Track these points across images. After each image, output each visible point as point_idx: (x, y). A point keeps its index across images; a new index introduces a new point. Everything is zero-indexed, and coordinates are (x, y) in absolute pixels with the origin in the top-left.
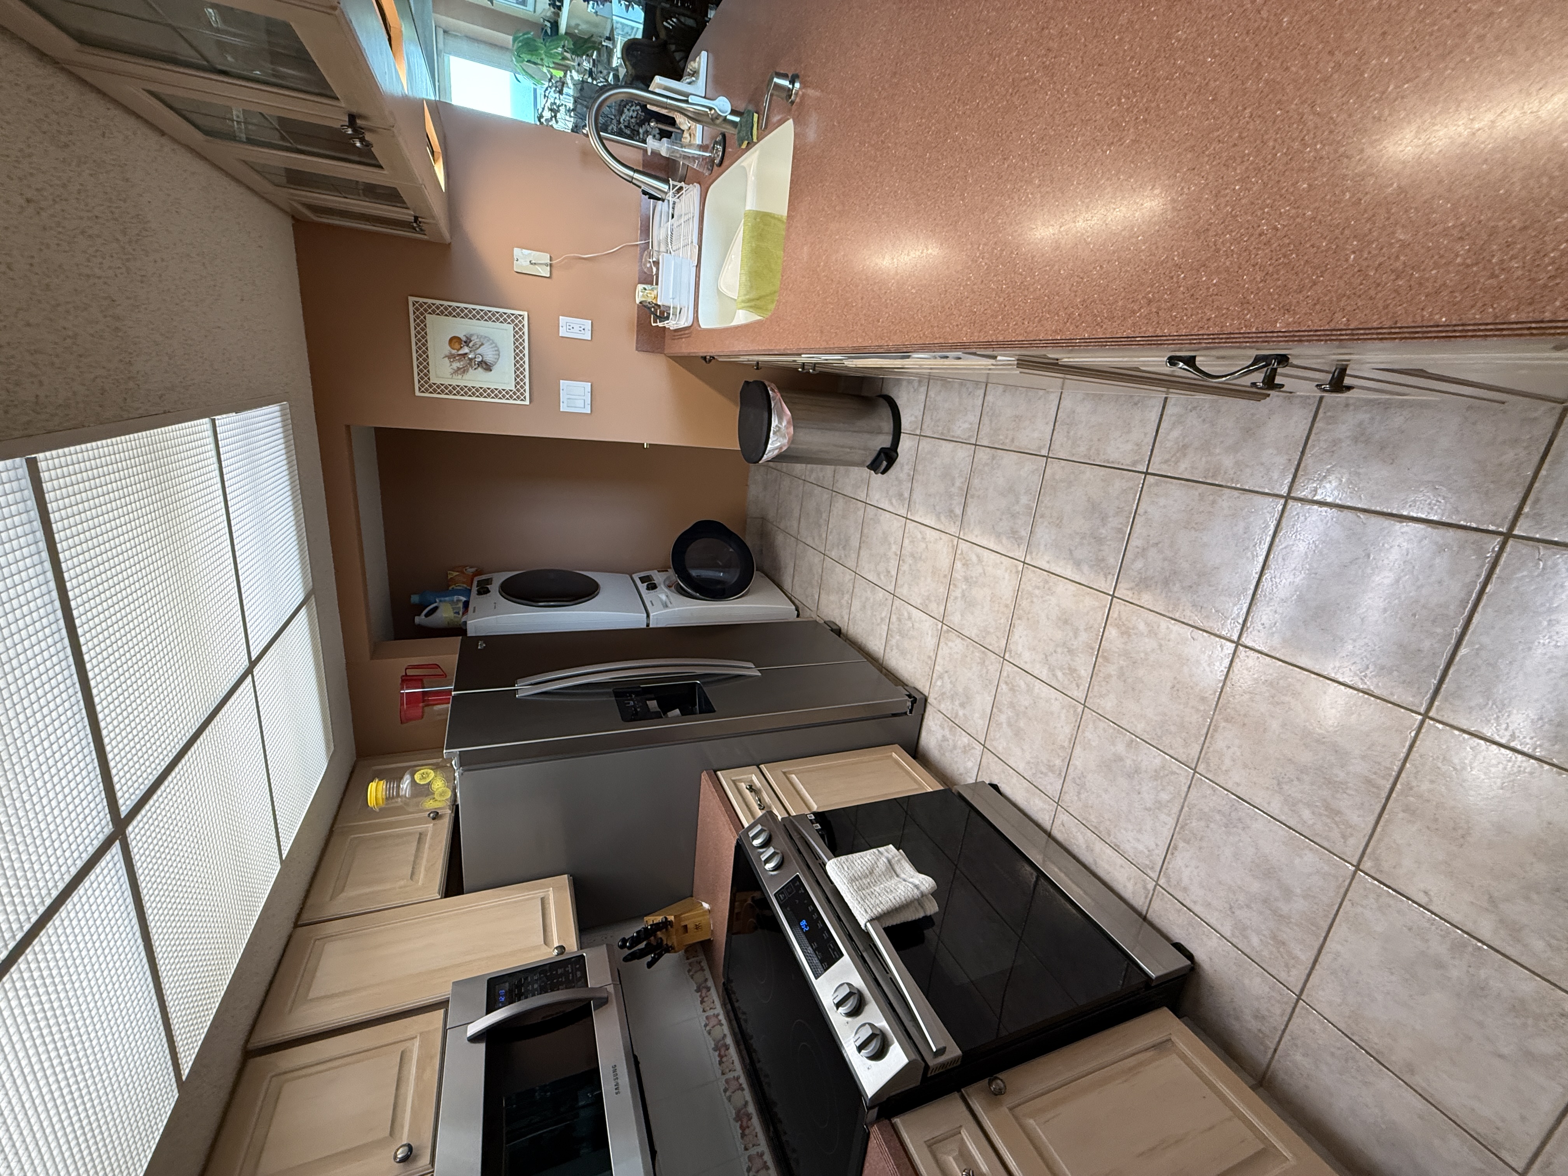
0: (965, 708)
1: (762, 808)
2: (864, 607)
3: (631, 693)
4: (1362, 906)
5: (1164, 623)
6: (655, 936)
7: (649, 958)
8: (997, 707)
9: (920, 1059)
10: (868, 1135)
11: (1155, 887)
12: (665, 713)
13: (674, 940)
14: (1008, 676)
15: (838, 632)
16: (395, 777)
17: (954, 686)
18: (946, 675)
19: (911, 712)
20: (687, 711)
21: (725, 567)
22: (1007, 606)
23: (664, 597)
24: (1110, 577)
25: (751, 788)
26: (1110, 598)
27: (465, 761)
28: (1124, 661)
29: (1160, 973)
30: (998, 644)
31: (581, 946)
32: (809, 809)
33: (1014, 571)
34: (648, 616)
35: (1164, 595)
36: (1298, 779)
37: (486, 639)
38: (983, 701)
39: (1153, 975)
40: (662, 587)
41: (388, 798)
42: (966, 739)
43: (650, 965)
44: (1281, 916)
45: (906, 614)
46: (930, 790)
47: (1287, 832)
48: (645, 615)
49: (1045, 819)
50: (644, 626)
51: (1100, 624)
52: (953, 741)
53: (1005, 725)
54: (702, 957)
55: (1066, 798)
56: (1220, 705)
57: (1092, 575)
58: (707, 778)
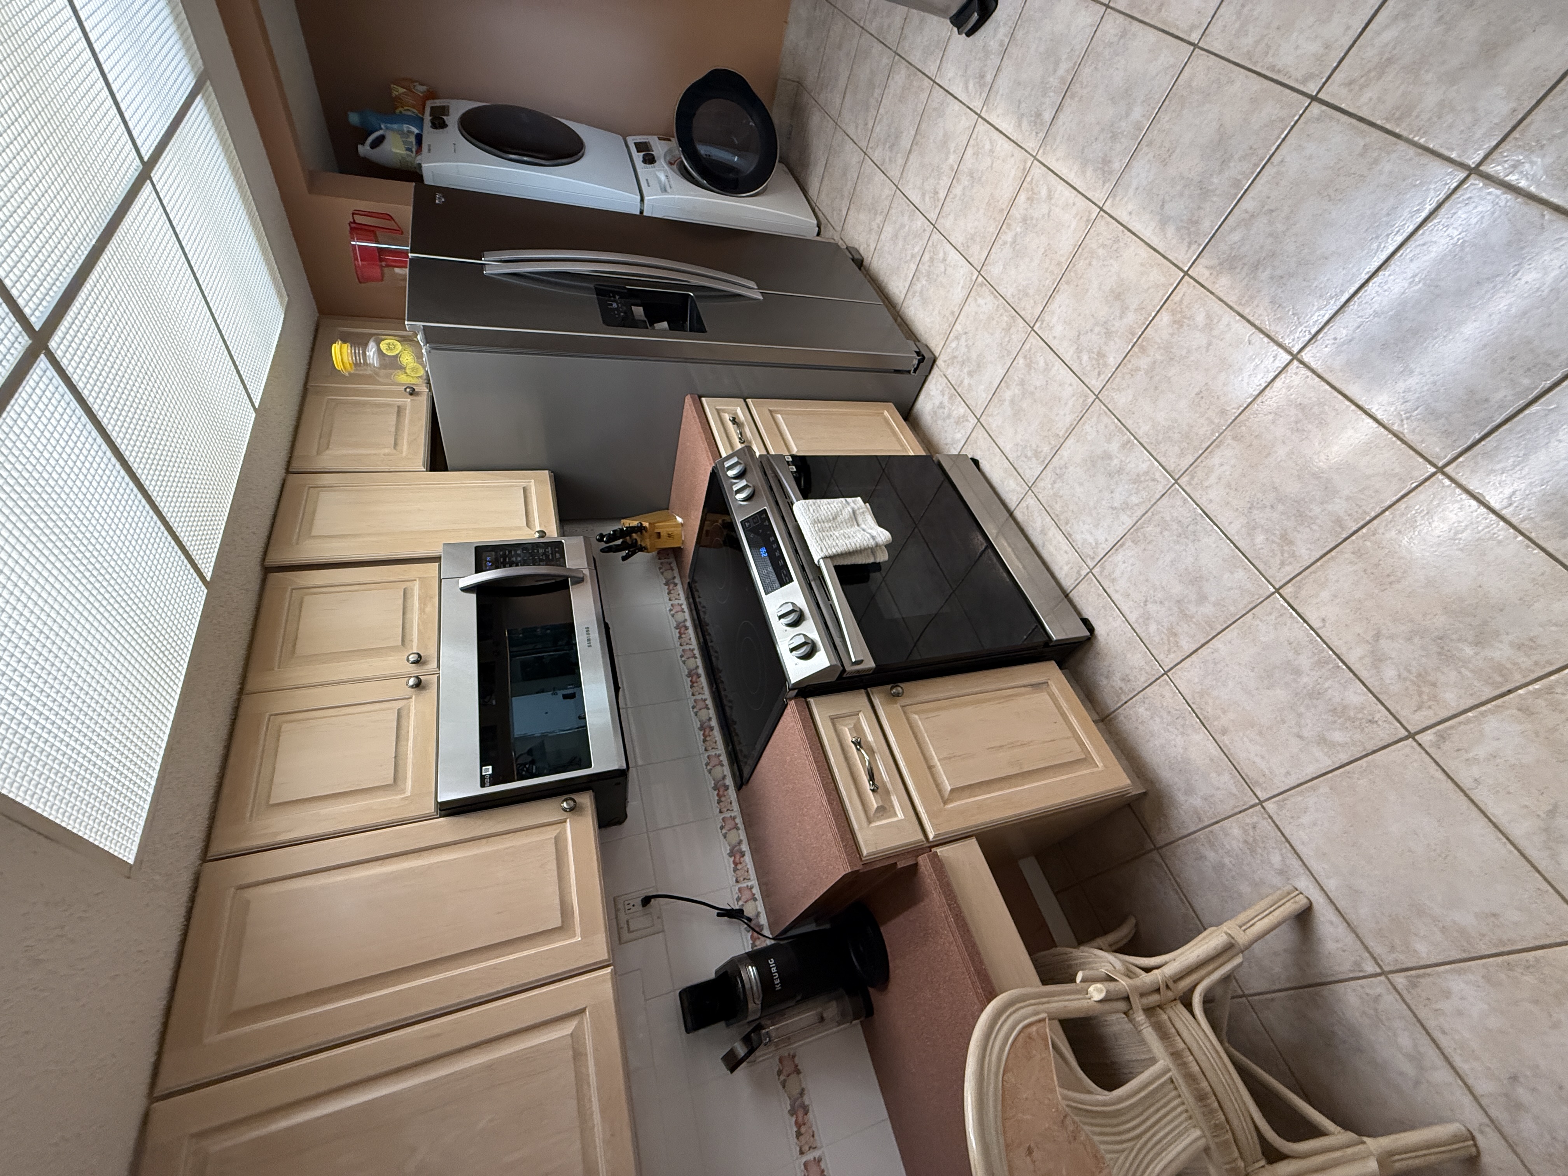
0: (972, 376)
1: (742, 441)
2: (896, 236)
3: (615, 293)
4: (1261, 620)
5: (1228, 317)
6: (631, 537)
7: (624, 553)
8: (1006, 382)
9: (839, 664)
10: (787, 705)
11: (1088, 574)
12: (652, 324)
13: (647, 543)
14: (1030, 349)
15: (860, 263)
16: (359, 342)
17: (968, 352)
18: (964, 336)
19: (915, 372)
20: (677, 325)
21: (740, 149)
22: (1059, 264)
23: (663, 177)
24: (1194, 247)
25: (734, 421)
26: (1182, 274)
27: (431, 336)
28: (1162, 355)
29: (1060, 638)
30: (1030, 310)
31: (562, 533)
32: (789, 450)
33: (1085, 219)
34: (642, 200)
35: (1245, 282)
36: (1272, 507)
37: (448, 192)
38: (994, 372)
39: (1055, 638)
40: (661, 162)
41: (357, 365)
42: (962, 410)
43: (624, 558)
44: (1185, 614)
45: (941, 255)
46: (912, 453)
47: (1232, 550)
48: (639, 198)
49: (1012, 500)
50: (638, 213)
51: (1154, 307)
52: (950, 409)
53: (1007, 403)
54: (672, 560)
55: (1041, 484)
56: (1237, 421)
57: (1174, 241)
58: (691, 402)
